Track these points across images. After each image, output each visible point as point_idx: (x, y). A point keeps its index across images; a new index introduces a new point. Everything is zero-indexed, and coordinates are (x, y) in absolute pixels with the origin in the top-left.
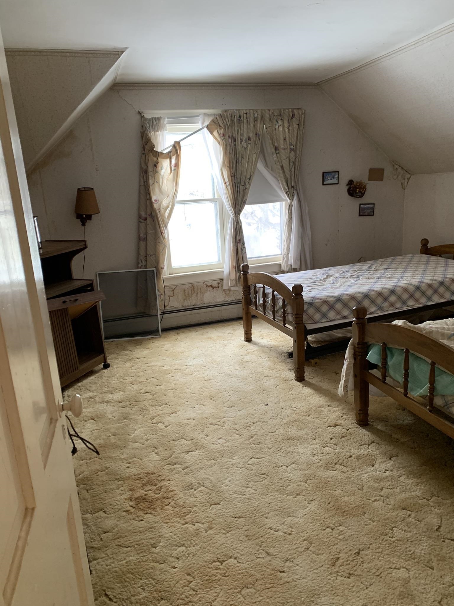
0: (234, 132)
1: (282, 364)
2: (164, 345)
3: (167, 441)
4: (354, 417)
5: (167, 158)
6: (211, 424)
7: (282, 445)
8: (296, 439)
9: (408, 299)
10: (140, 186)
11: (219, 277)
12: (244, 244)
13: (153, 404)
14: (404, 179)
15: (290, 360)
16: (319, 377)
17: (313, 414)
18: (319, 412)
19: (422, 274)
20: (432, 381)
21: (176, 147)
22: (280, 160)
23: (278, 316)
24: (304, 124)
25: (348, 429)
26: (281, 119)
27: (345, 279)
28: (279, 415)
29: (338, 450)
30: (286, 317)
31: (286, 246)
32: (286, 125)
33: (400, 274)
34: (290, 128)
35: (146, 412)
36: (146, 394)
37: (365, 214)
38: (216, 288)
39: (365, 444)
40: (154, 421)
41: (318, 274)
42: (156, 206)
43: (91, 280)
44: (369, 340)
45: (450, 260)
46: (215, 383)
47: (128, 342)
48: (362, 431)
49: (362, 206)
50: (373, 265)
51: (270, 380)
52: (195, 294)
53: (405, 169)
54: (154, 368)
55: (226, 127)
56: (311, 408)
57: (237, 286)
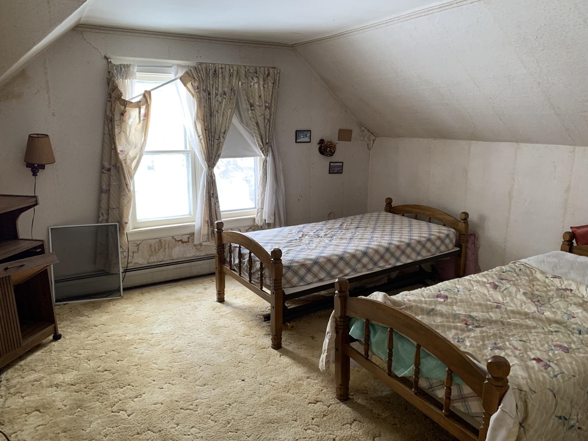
0: (208, 86)
1: (257, 328)
2: (127, 308)
3: (130, 436)
4: (334, 390)
5: (136, 107)
6: (181, 409)
7: (262, 431)
8: (277, 422)
9: (379, 260)
10: (104, 134)
11: (189, 231)
12: (217, 198)
13: (114, 385)
14: (370, 140)
15: (265, 324)
16: (296, 343)
17: (292, 388)
18: (299, 386)
19: (390, 235)
20: (417, 364)
21: (147, 96)
22: (255, 116)
23: (255, 278)
24: (279, 83)
25: (329, 406)
26: (257, 77)
27: (319, 238)
28: (257, 392)
29: (320, 433)
30: (264, 281)
31: (260, 201)
32: (261, 83)
33: (370, 234)
34: (266, 86)
35: (105, 397)
36: (105, 372)
37: (334, 172)
38: (186, 242)
39: (348, 423)
40: (115, 408)
41: (293, 232)
42: (121, 157)
43: (42, 241)
44: (350, 314)
45: (413, 220)
46: (186, 355)
47: (85, 304)
48: (343, 407)
49: (332, 164)
50: (344, 223)
51: (246, 349)
52: (162, 249)
53: (371, 131)
54: (114, 338)
55: (201, 80)
56: (290, 382)
57: (209, 241)
